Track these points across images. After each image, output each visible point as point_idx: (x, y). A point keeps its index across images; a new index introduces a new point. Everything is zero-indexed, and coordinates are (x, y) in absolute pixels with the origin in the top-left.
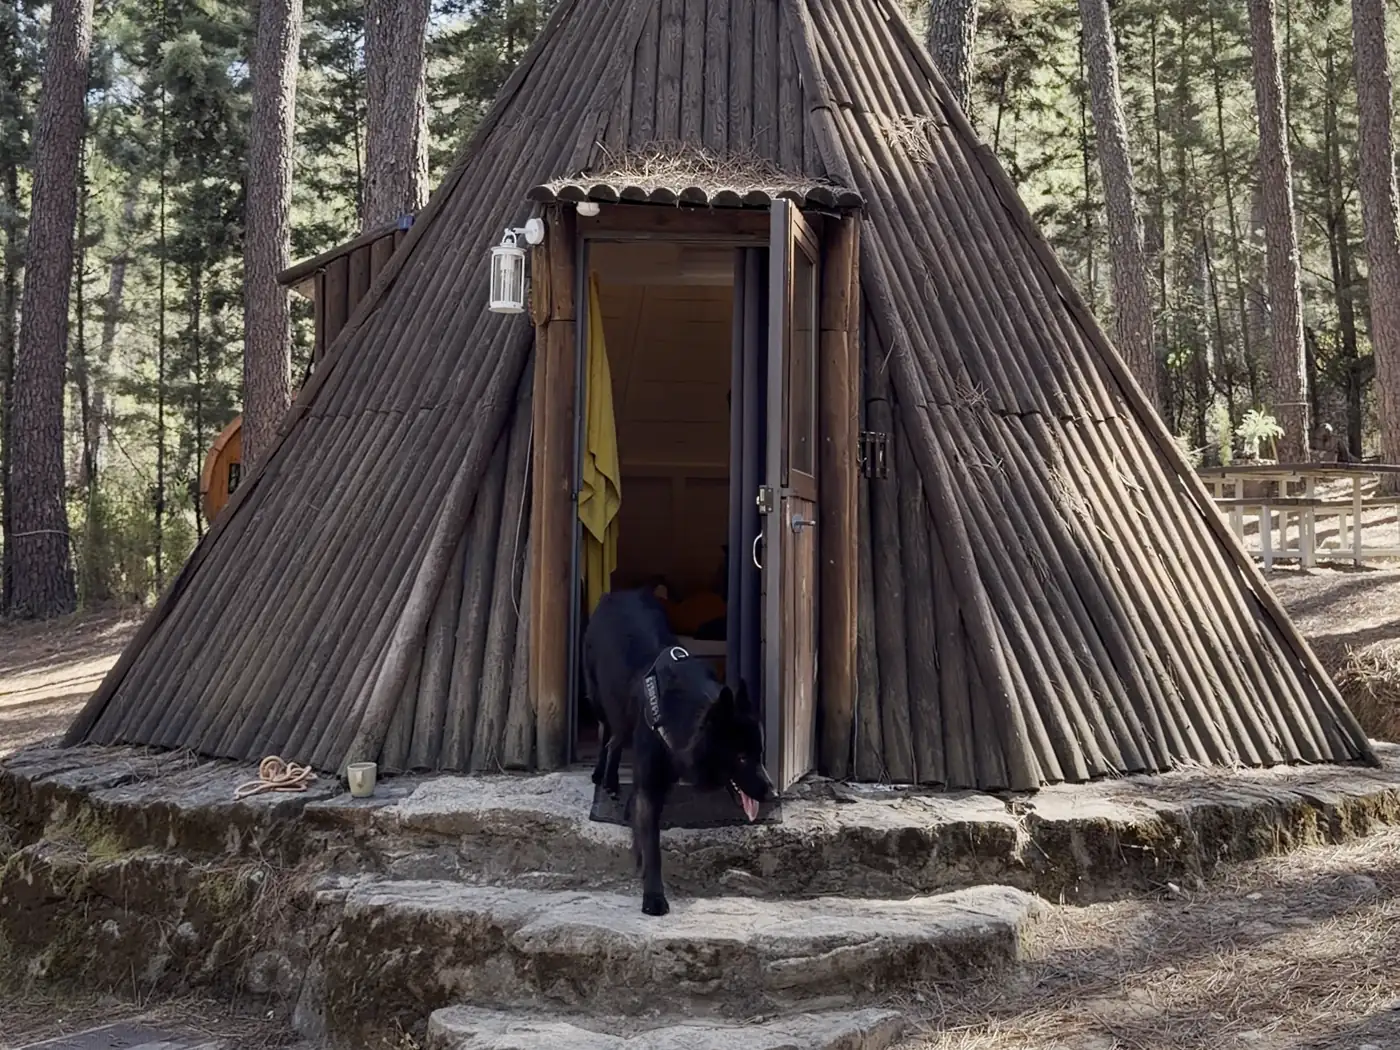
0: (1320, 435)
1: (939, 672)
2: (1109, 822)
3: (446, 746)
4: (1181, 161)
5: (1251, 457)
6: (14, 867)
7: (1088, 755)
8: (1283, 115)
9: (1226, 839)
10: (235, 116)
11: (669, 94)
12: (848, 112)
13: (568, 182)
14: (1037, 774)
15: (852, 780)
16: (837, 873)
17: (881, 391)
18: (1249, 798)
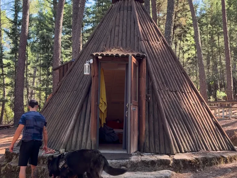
0: (235, 96)
1: (159, 134)
2: (186, 159)
3: (77, 146)
4: (212, 49)
5: (221, 99)
6: (7, 166)
7: (184, 148)
8: (229, 41)
9: (207, 163)
10: (52, 43)
11: (116, 38)
12: (146, 41)
13: (97, 53)
14: (175, 152)
15: (144, 152)
16: (140, 168)
17: (150, 88)
18: (211, 156)
